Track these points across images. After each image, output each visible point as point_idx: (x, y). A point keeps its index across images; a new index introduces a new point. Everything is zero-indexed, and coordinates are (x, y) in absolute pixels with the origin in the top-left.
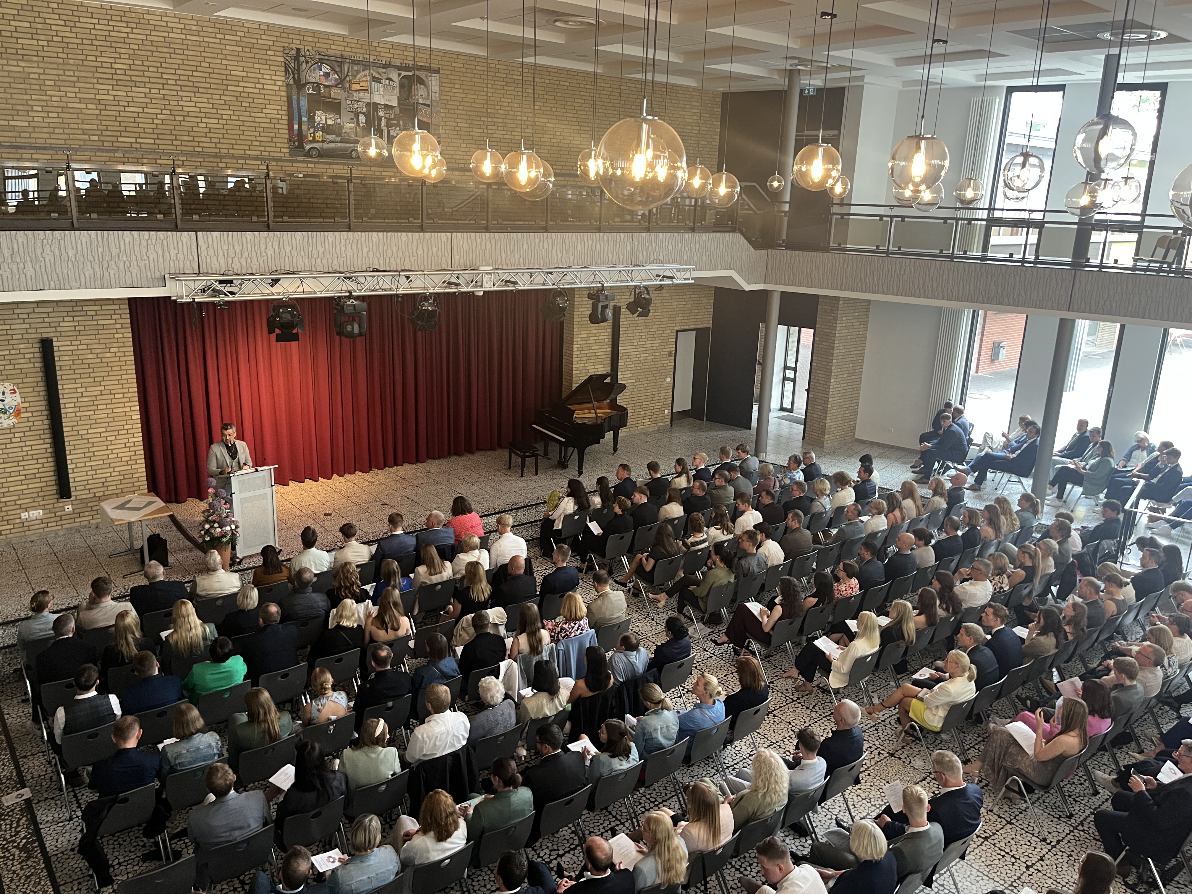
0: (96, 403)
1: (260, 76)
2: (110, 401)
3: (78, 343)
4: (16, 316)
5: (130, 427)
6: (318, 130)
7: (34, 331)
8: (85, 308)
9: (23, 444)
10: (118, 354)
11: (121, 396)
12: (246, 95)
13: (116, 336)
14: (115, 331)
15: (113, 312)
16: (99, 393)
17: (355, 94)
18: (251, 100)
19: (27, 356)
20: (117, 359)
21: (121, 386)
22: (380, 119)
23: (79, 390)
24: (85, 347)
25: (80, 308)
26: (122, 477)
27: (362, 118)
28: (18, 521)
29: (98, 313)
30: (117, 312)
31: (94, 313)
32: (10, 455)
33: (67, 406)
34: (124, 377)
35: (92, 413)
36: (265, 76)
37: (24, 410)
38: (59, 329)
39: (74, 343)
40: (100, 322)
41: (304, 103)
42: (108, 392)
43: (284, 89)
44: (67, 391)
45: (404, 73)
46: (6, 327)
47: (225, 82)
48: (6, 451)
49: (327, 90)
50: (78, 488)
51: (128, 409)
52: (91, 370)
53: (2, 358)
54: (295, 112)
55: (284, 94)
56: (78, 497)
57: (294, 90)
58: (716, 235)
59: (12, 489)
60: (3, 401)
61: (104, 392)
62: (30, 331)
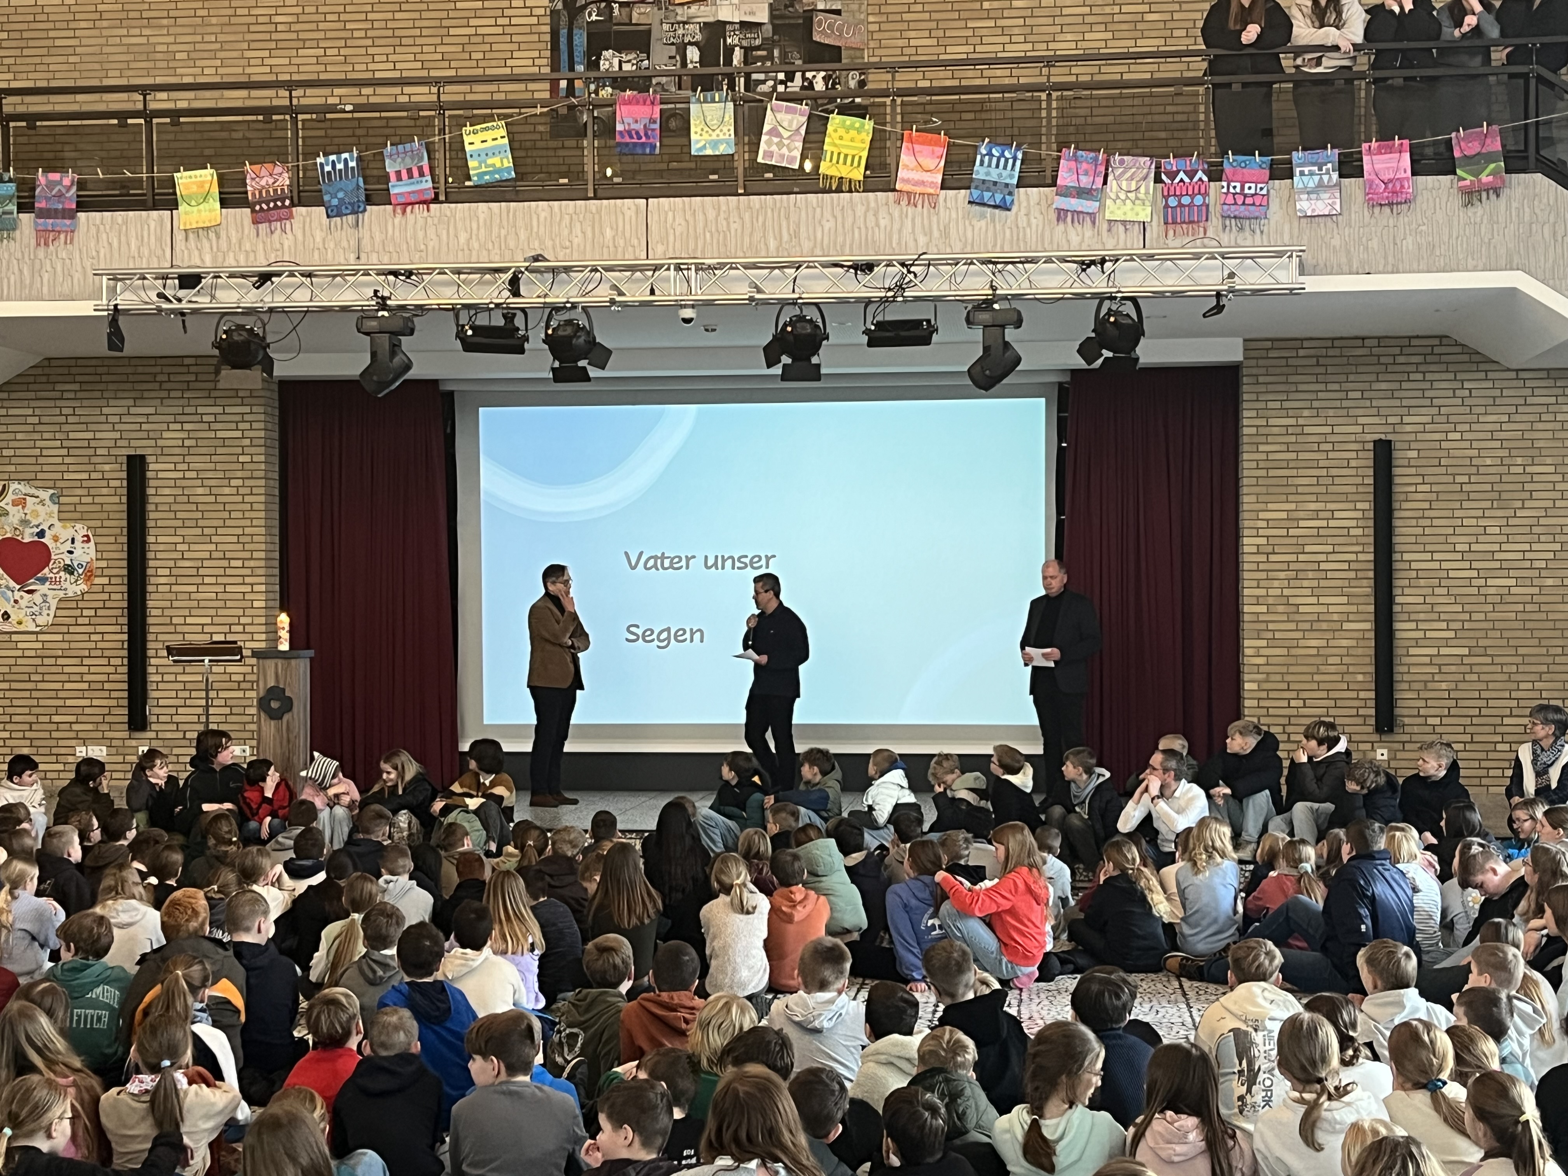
0: (202, 572)
1: (506, 4)
2: (221, 572)
3: (185, 467)
4: (103, 418)
5: (248, 620)
6: (604, 86)
7: (124, 443)
8: (200, 410)
9: (90, 629)
10: (242, 491)
12: (479, 39)
13: (242, 459)
14: (240, 450)
15: (238, 418)
16: (207, 555)
17: (679, 10)
18: (487, 47)
19: (111, 483)
20: (240, 498)
21: (240, 547)
22: (730, 51)
23: (179, 547)
24: (193, 474)
25: (191, 410)
26: (227, 711)
27: (693, 54)
28: (71, 759)
29: (219, 418)
30: (246, 418)
31: (212, 418)
32: (73, 645)
33: (160, 572)
34: (248, 531)
35: (193, 588)
37: (99, 572)
38: (160, 443)
39: (179, 467)
40: (220, 434)
41: (581, 40)
42: (221, 555)
43: (548, 20)
44: (162, 547)
46: (90, 435)
47: (445, 23)
48: (67, 637)
49: (625, 10)
50: (162, 719)
51: (248, 589)
52: (199, 515)
53: (78, 484)
54: (564, 57)
55: (547, 29)
56: (161, 735)
57: (564, 20)
58: (1446, 179)
59: (69, 703)
60: (71, 552)
61: (215, 555)
62: (119, 443)
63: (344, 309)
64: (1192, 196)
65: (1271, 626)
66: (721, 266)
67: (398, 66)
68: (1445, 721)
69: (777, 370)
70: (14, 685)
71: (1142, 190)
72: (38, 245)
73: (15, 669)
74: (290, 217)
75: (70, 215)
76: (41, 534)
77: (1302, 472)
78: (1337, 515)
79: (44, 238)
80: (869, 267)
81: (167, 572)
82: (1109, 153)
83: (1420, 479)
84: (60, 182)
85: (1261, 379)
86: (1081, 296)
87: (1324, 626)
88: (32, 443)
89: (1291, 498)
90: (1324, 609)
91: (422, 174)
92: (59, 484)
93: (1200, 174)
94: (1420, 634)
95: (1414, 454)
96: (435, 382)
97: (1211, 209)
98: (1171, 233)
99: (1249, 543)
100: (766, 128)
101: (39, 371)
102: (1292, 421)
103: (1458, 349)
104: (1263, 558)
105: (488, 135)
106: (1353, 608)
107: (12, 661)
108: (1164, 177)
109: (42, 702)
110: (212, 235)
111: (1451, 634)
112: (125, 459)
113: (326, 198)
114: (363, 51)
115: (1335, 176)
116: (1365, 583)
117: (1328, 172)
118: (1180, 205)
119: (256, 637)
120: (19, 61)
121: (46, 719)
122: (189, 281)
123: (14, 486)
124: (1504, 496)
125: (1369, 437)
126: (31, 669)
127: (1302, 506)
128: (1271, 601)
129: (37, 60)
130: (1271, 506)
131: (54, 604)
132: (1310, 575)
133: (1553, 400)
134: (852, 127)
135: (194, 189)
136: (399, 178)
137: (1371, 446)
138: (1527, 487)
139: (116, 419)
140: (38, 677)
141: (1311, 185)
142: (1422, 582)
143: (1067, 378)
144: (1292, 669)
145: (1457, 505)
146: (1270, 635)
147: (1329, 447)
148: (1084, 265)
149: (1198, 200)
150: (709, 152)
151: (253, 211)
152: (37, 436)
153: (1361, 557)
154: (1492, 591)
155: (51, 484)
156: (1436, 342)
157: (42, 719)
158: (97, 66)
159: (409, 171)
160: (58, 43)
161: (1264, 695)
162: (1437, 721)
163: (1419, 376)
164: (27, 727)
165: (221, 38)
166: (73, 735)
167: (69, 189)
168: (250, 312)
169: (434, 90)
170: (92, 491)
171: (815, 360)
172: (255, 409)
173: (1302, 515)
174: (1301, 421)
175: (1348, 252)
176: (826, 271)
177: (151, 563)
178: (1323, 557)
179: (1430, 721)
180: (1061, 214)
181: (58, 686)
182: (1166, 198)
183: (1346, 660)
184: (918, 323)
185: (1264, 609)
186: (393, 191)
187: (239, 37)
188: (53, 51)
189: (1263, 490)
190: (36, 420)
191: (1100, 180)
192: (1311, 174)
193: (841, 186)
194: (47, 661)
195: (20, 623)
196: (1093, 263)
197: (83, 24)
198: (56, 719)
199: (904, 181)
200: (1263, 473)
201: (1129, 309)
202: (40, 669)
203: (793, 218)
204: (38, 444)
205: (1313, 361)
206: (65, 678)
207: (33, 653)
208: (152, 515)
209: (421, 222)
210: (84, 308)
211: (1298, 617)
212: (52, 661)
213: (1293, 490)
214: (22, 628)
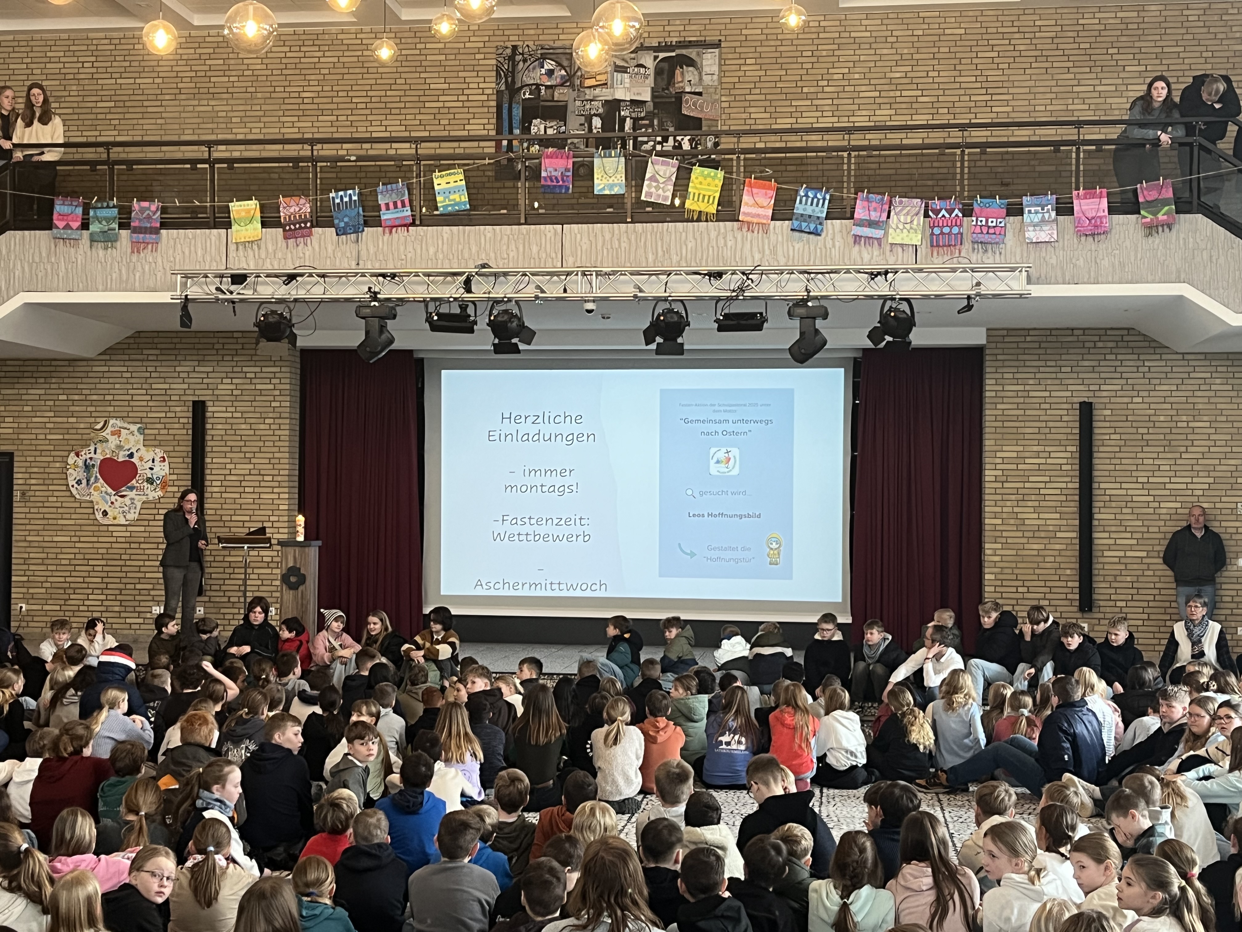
0: (243, 484)
1: (465, 86)
2: (257, 484)
3: (233, 409)
4: (176, 375)
5: (276, 519)
6: (533, 144)
7: (191, 392)
8: (245, 369)
10: (273, 427)
11: (270, 478)
12: (446, 110)
13: (273, 404)
14: (272, 398)
15: (272, 375)
16: (247, 472)
17: (587, 91)
18: (452, 116)
19: (182, 420)
20: (271, 432)
21: (271, 466)
22: (623, 120)
23: (228, 466)
24: (239, 415)
25: (239, 369)
26: (259, 582)
27: (597, 122)
28: (149, 615)
29: (258, 375)
30: (277, 375)
31: (253, 375)
32: (152, 535)
33: (214, 483)
34: (276, 455)
35: (238, 496)
36: (471, 86)
37: (171, 483)
38: (216, 392)
39: (229, 409)
40: (258, 387)
41: (518, 112)
42: (257, 472)
43: (494, 97)
44: (215, 466)
45: (662, 55)
46: (167, 386)
47: (422, 99)
48: (148, 529)
49: (549, 91)
50: (213, 588)
51: (276, 496)
52: (242, 443)
53: (158, 420)
54: (506, 124)
55: (494, 104)
56: (213, 599)
57: (506, 97)
58: (1133, 217)
59: (148, 575)
60: (151, 469)
61: (253, 472)
62: (187, 392)
63: (347, 300)
64: (951, 227)
65: (1005, 534)
66: (614, 273)
67: (389, 129)
68: (1129, 604)
69: (653, 346)
70: (110, 563)
71: (915, 222)
72: (133, 252)
73: (110, 551)
74: (310, 235)
75: (155, 231)
76: (131, 455)
77: (1027, 424)
78: (1052, 455)
79: (136, 247)
80: (719, 275)
81: (219, 483)
82: (892, 197)
83: (1112, 431)
84: (149, 209)
85: (999, 357)
86: (871, 297)
87: (1043, 534)
88: (125, 392)
89: (1020, 442)
90: (1043, 522)
91: (403, 206)
92: (144, 420)
93: (956, 211)
94: (1112, 542)
95: (1108, 412)
96: (411, 352)
97: (964, 236)
98: (935, 254)
99: (989, 474)
100: (648, 176)
101: (132, 341)
102: (1021, 388)
103: (1141, 338)
104: (1000, 485)
105: (451, 179)
106: (1064, 522)
107: (109, 545)
108: (930, 213)
109: (129, 575)
110: (255, 247)
111: (1135, 542)
112: (191, 404)
113: (336, 221)
114: (364, 118)
115: (1053, 214)
116: (1072, 504)
117: (1048, 211)
118: (942, 233)
119: (281, 530)
120: (122, 122)
121: (132, 586)
122: (239, 279)
123: (112, 421)
124: (1173, 443)
125: (1076, 400)
126: (123, 551)
127: (1027, 448)
128: (1005, 516)
129: (135, 122)
130: (1005, 448)
131: (139, 505)
132: (1033, 497)
133: (1209, 375)
134: (709, 175)
135: (243, 214)
136: (388, 208)
137: (1077, 406)
138: (1190, 437)
139: (185, 375)
140: (127, 557)
141: (1036, 220)
142: (1114, 504)
143: (859, 355)
144: (1019, 565)
145: (1140, 449)
146: (1004, 540)
147: (1048, 406)
148: (873, 275)
149: (955, 230)
150: (607, 192)
151: (285, 230)
152: (130, 386)
153: (1070, 485)
154: (1164, 511)
155: (139, 420)
156: (1126, 332)
157: (128, 586)
158: (177, 127)
159: (395, 204)
160: (150, 109)
161: (999, 583)
162: (1123, 604)
163: (1113, 357)
164: (118, 592)
165: (264, 107)
166: (150, 598)
167: (155, 213)
168: (281, 301)
169: (414, 146)
170: (168, 426)
171: (680, 340)
172: (283, 369)
173: (1027, 454)
174: (1027, 388)
175: (1062, 268)
176: (689, 277)
177: (208, 477)
178: (1042, 485)
179: (1119, 604)
180: (857, 239)
181: (141, 563)
182: (932, 228)
183: (1058, 559)
184: (753, 315)
185: (999, 521)
186: (383, 217)
187: (277, 107)
188: (146, 115)
189: (1000, 436)
190: (129, 375)
191: (885, 215)
192: (1036, 212)
193: (701, 217)
194: (133, 546)
195: (115, 518)
196: (879, 274)
197: (167, 97)
198: (138, 586)
199: (744, 213)
200: (1000, 424)
201: (905, 307)
202: (128, 551)
203: (666, 238)
204: (130, 392)
205: (1036, 345)
206: (146, 557)
207: (123, 540)
208: (209, 443)
209: (403, 239)
210: (164, 297)
211: (1023, 528)
212: (136, 546)
213: (1021, 436)
214: (116, 522)
